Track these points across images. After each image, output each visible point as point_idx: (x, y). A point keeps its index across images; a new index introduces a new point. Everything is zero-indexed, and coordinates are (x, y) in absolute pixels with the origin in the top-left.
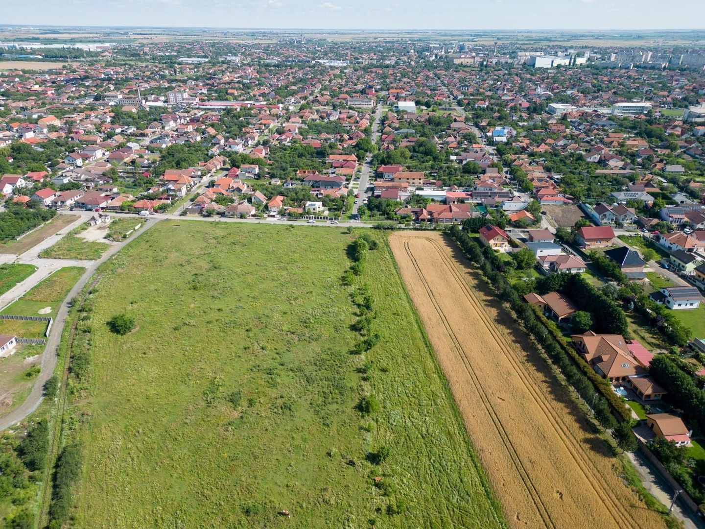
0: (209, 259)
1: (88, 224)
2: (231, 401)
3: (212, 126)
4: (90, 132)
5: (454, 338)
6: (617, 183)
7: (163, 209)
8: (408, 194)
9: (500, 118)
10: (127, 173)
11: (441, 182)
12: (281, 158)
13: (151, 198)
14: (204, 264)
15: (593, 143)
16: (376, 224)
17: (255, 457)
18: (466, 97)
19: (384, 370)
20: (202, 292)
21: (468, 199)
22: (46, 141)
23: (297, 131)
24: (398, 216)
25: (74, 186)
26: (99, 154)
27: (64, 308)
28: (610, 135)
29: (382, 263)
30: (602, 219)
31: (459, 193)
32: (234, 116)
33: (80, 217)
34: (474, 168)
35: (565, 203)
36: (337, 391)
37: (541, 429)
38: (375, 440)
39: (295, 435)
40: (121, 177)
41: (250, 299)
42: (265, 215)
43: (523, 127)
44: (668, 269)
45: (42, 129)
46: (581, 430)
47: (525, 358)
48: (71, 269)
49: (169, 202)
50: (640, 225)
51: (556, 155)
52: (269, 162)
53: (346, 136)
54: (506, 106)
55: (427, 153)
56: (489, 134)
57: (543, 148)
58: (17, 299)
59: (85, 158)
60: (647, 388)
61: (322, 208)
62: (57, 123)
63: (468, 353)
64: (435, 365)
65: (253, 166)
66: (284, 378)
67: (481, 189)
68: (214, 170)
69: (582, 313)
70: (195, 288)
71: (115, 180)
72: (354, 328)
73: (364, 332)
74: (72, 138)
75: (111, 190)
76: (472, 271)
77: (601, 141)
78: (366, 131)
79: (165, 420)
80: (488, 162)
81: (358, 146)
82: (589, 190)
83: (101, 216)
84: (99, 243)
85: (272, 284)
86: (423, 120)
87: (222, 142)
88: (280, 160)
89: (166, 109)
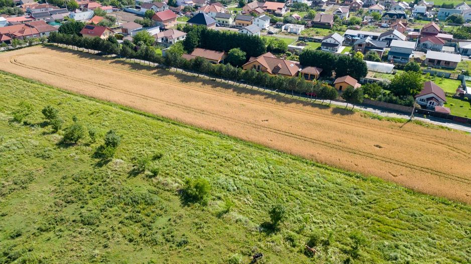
5: (173, 104)
19: (157, 158)
35: (114, 11)
36: (141, 206)
37: (310, 121)
44: (221, 26)
46: (323, 109)
47: (235, 92)
63: (199, 108)
66: (46, 247)
72: (66, 144)
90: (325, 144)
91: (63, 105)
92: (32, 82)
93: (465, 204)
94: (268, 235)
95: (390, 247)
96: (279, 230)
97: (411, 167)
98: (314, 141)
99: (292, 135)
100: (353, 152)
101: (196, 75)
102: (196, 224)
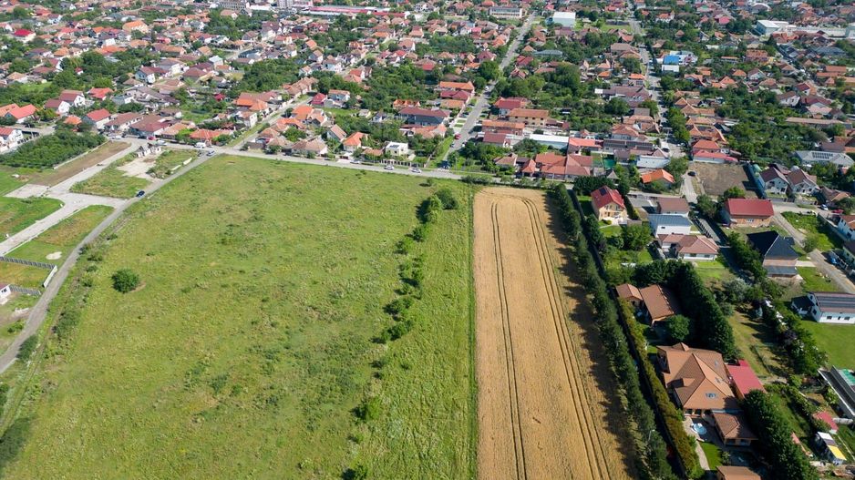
0: (252, 206)
1: (134, 155)
2: (214, 386)
3: (316, 38)
4: (177, 42)
5: (507, 333)
6: (809, 138)
7: (222, 141)
8: (521, 138)
9: (683, 39)
10: (200, 93)
11: (569, 124)
12: (381, 83)
13: (212, 127)
14: (245, 213)
15: (801, 78)
16: (465, 176)
17: (216, 458)
18: (649, 7)
19: (405, 367)
20: (230, 247)
21: (597, 149)
22: (124, 50)
23: (414, 48)
24: (497, 167)
25: (134, 108)
26: (176, 69)
27: (75, 254)
28: (828, 68)
29: (455, 227)
30: (769, 188)
31: (590, 139)
32: (346, 26)
33: (130, 145)
34: (620, 107)
35: (727, 162)
36: (339, 388)
37: (572, 466)
38: (362, 454)
39: (269, 437)
40: (190, 98)
41: (282, 262)
42: (337, 156)
43: (711, 51)
44: (836, 266)
45: (125, 35)
46: (625, 474)
48: (98, 207)
49: (231, 132)
50: (820, 199)
51: (739, 93)
52: (365, 87)
53: (471, 57)
54: (698, 21)
55: (566, 83)
56: (660, 60)
57: (726, 83)
58: (30, 240)
59: (159, 73)
60: (731, 429)
61: (407, 151)
62: (144, 29)
63: (517, 355)
64: (470, 369)
65: (343, 92)
66: (284, 365)
67: (617, 137)
68: (298, 95)
69: (679, 318)
70: (223, 242)
71: (183, 102)
72: (389, 309)
73: (399, 316)
74: (154, 48)
75: (174, 114)
76: (564, 247)
77: (813, 77)
78: (500, 52)
79: (133, 400)
80: (641, 99)
81: (480, 71)
82: (767, 145)
83: (150, 146)
84: (139, 179)
85: (315, 244)
86: (579, 37)
87: (320, 59)
88: (379, 85)
89: (270, 14)
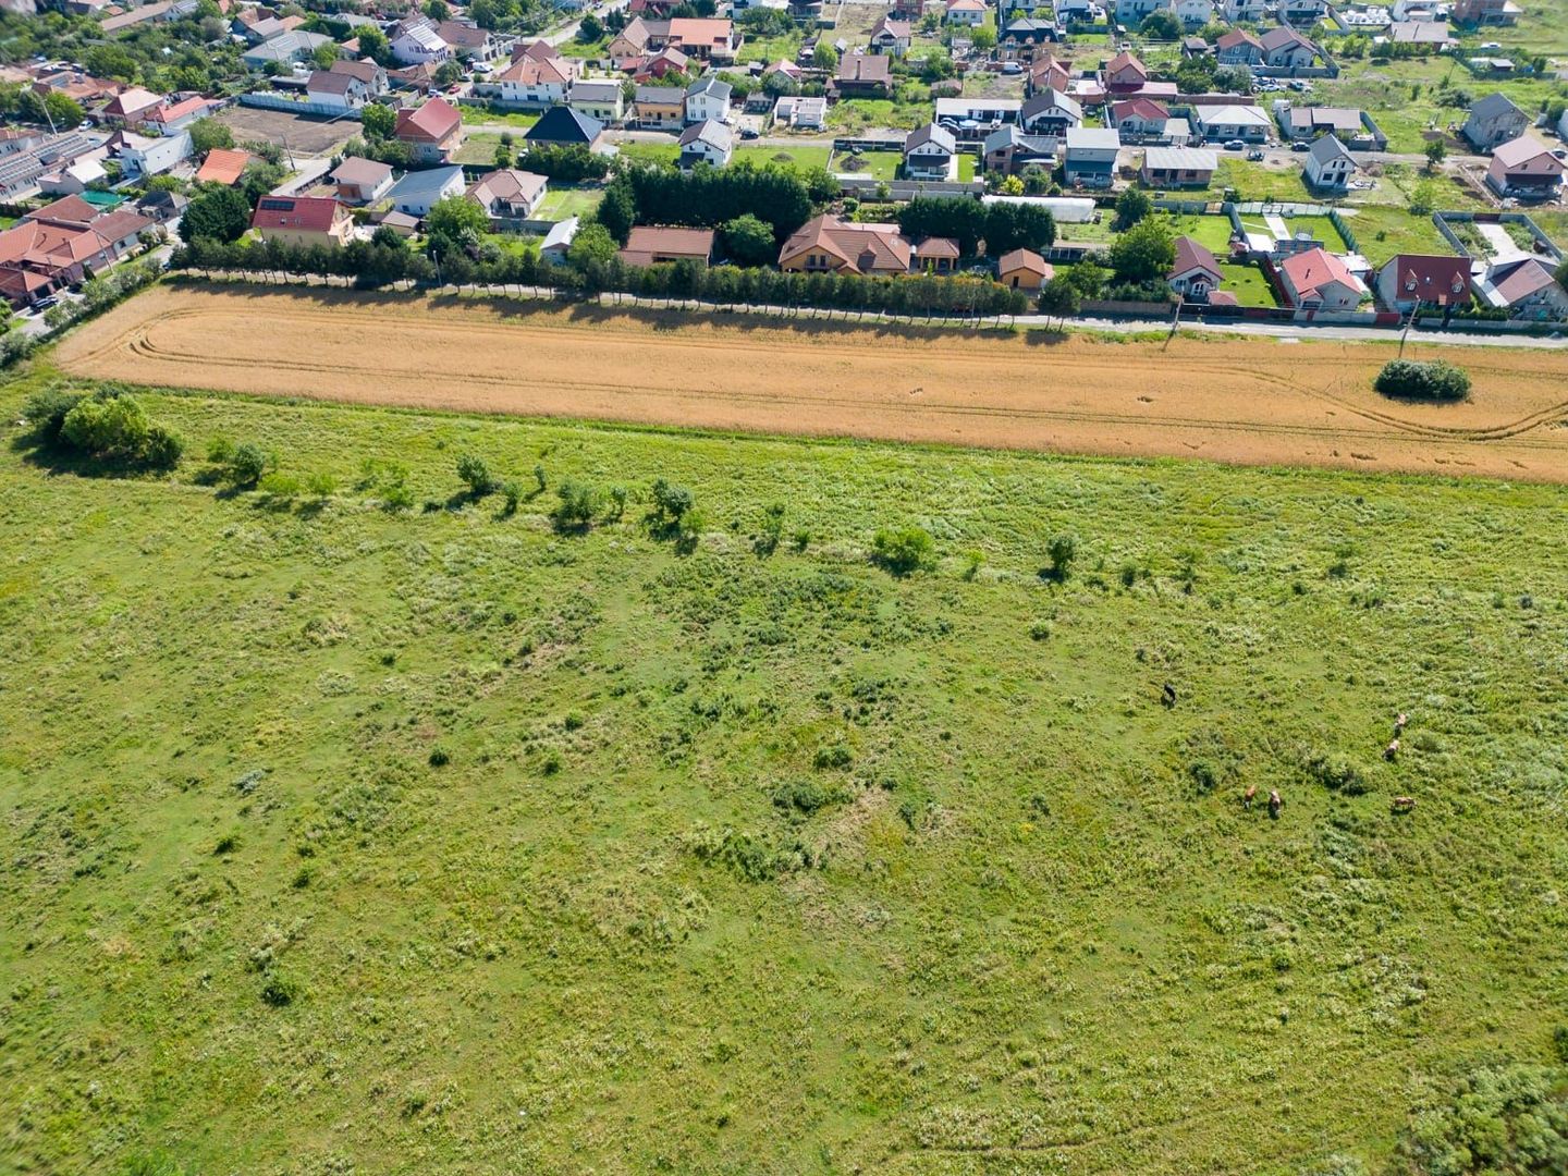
47: (804, 335)
50: (410, 87)
63: (760, 391)
66: (745, 688)
72: (571, 529)
76: (428, 301)
90: (1056, 415)
91: (451, 446)
92: (292, 404)
93: (1309, 468)
94: (1060, 583)
95: (1232, 556)
96: (1068, 576)
97: (1211, 425)
98: (1032, 414)
99: (987, 411)
100: (1110, 419)
101: (678, 303)
102: (944, 599)
